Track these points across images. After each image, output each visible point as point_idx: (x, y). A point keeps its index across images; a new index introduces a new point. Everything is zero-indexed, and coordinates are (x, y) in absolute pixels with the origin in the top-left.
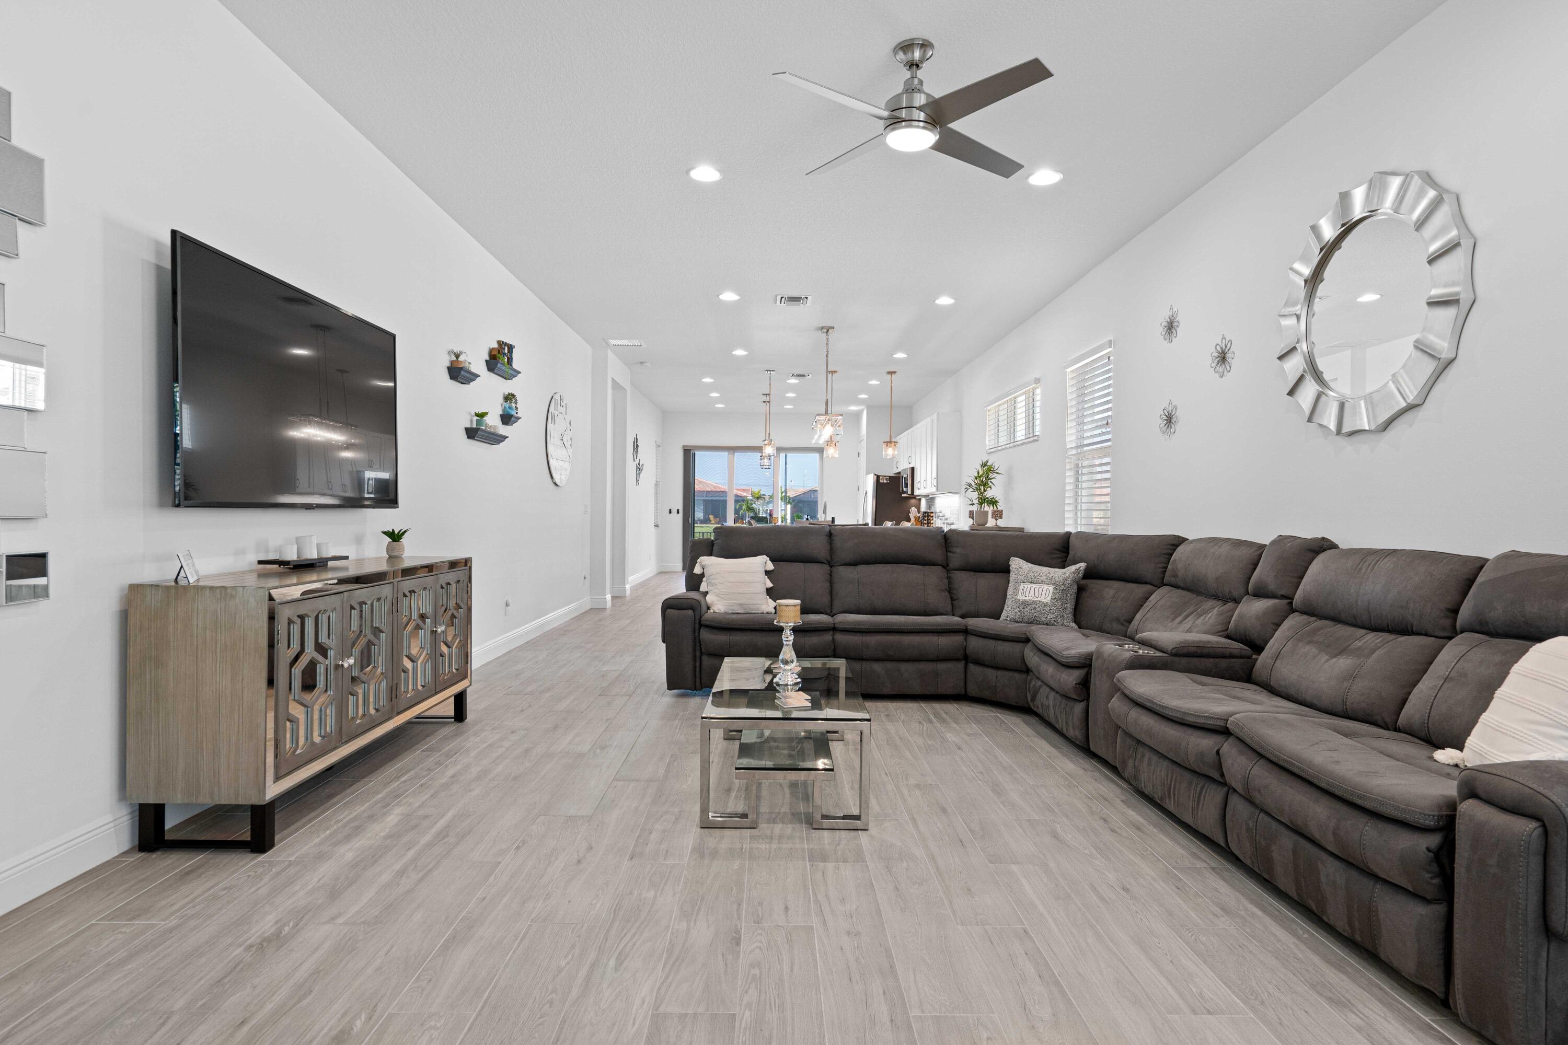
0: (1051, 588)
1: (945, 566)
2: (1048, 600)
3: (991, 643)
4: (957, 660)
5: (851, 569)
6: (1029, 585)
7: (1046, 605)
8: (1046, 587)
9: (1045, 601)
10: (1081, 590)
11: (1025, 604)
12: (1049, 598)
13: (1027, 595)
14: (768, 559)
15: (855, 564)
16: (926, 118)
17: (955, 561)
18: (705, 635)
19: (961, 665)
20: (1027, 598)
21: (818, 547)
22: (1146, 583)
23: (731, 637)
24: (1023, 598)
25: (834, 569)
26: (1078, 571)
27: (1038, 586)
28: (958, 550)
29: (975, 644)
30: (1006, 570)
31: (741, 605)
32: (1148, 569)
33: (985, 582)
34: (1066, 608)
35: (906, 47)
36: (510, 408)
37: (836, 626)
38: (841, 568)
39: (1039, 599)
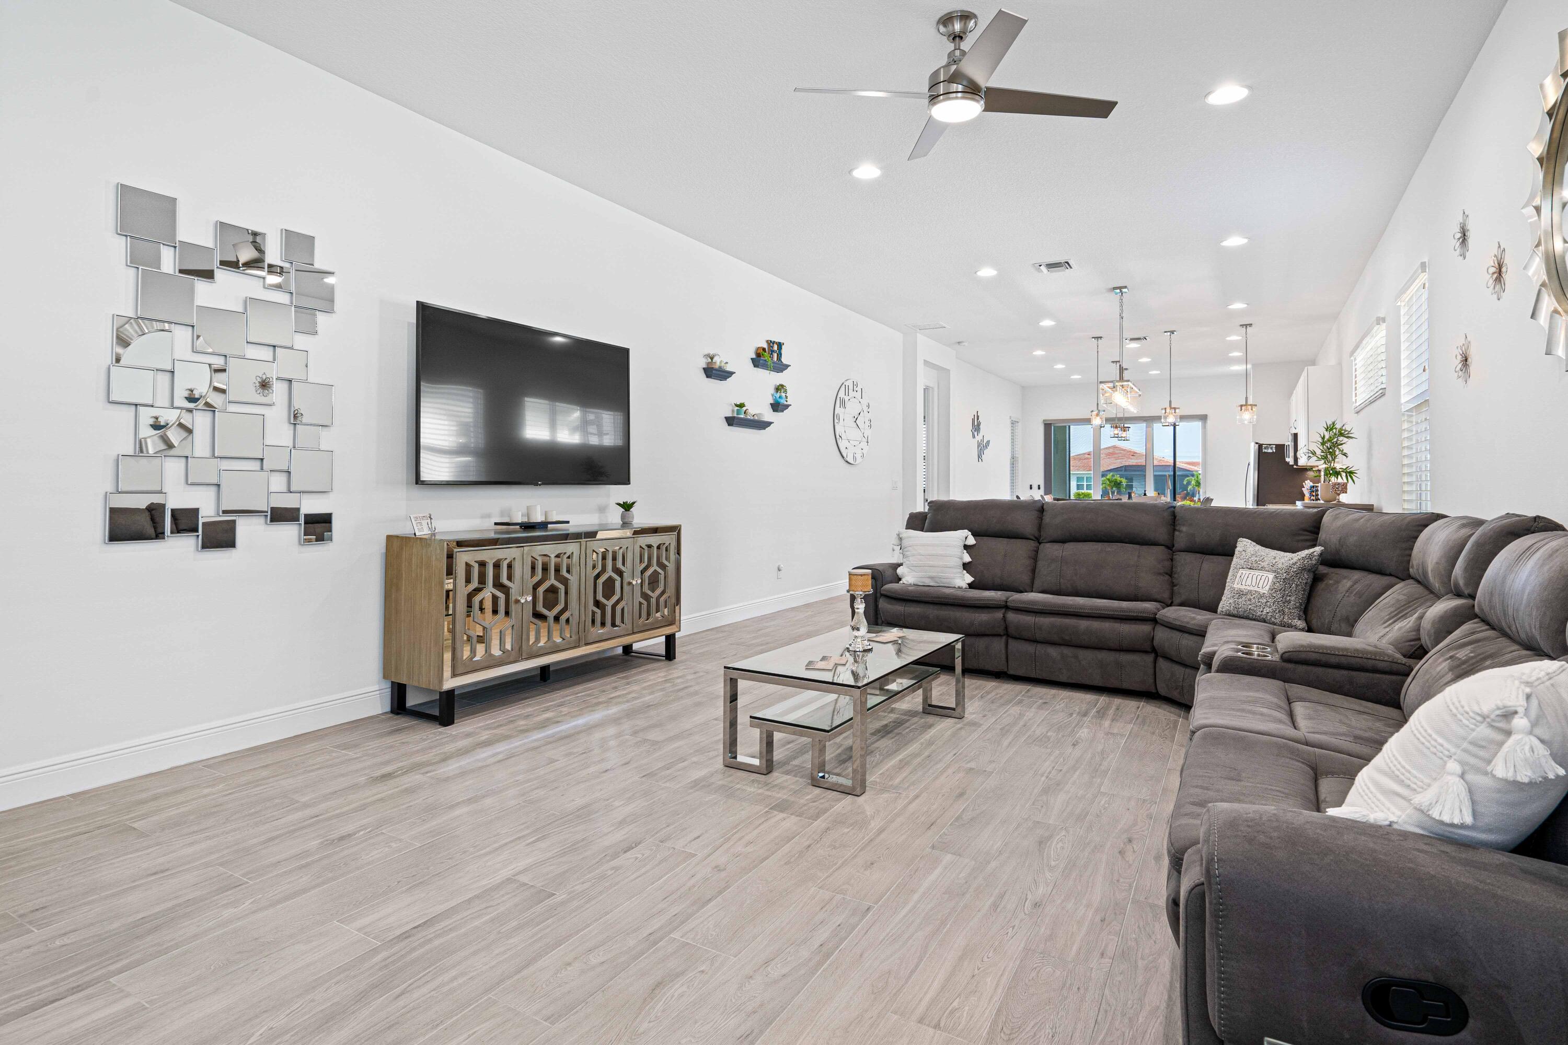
0: (1271, 576)
1: (1170, 547)
2: (1265, 590)
3: (1177, 635)
4: (1146, 652)
5: (1056, 546)
6: (1248, 572)
7: (1262, 596)
8: (1266, 574)
9: (1262, 591)
10: (1317, 579)
11: (1241, 594)
12: (1267, 588)
13: (1243, 583)
14: (970, 533)
15: (1063, 541)
16: (964, 89)
17: (1181, 539)
18: (883, 604)
19: (1150, 658)
20: (1243, 587)
21: (1026, 524)
22: (1391, 575)
23: (906, 608)
24: (1239, 586)
25: (1042, 545)
26: (1310, 557)
27: (1257, 573)
28: (1184, 529)
29: (1161, 635)
30: (1229, 553)
31: (932, 578)
32: (1390, 558)
33: (1210, 564)
34: (1289, 602)
36: (780, 397)
37: (1008, 604)
38: (1048, 545)
39: (1256, 589)
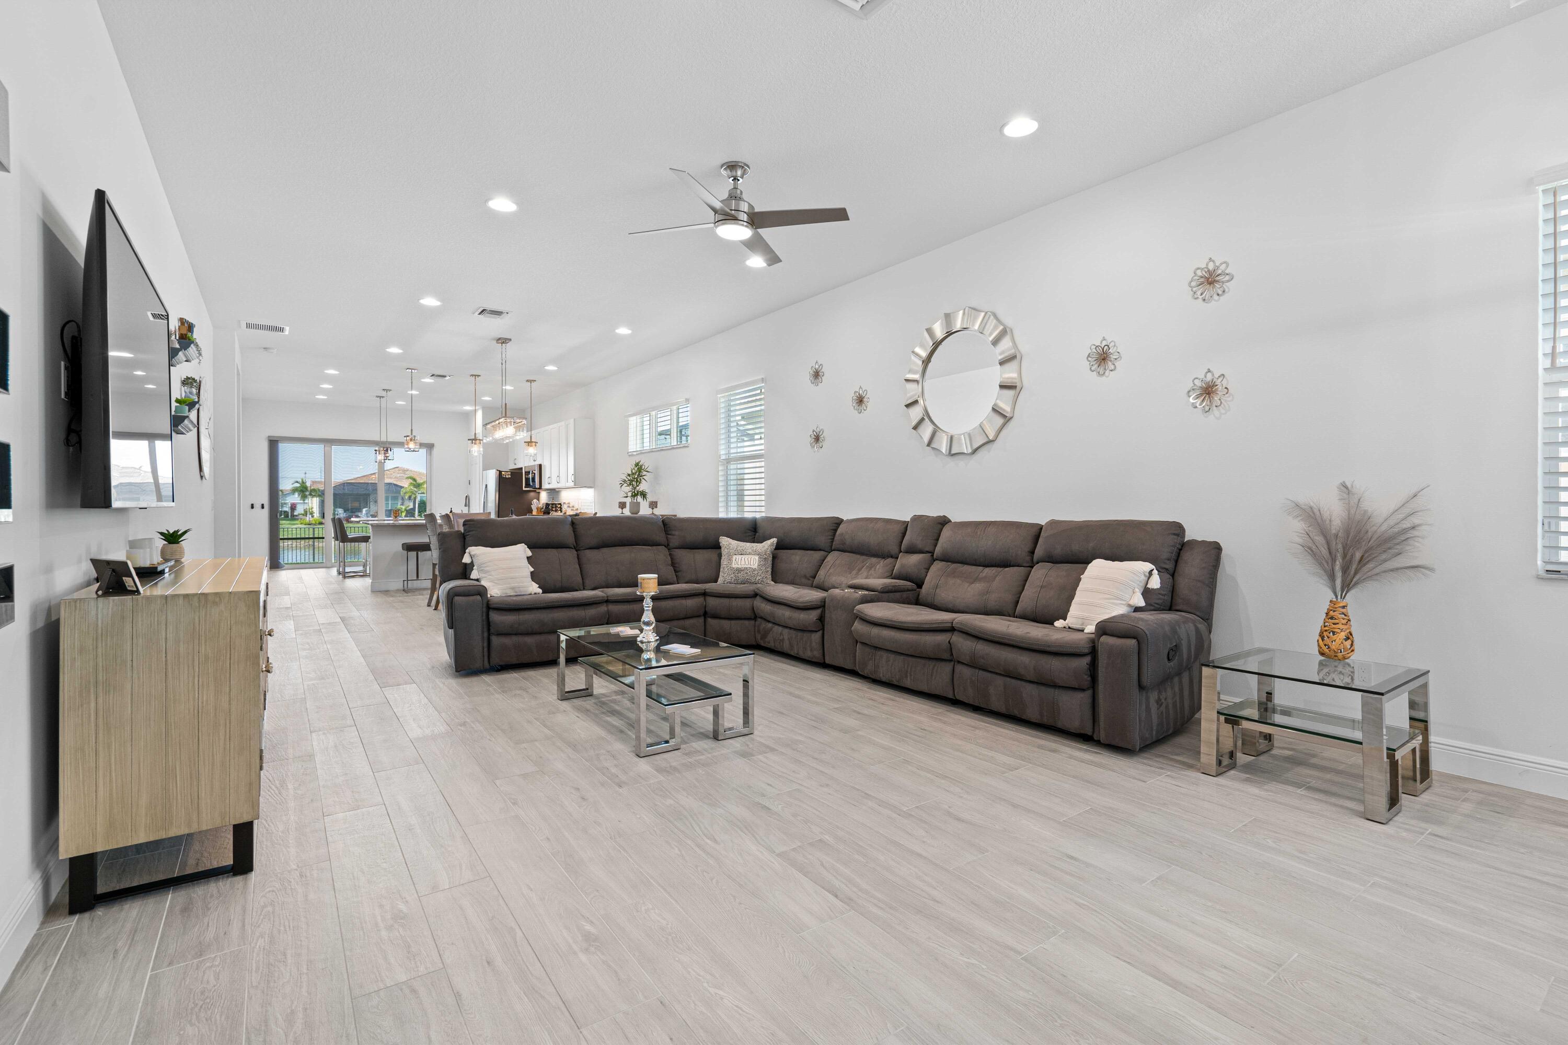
0: (757, 557)
1: (667, 546)
2: (755, 566)
3: (725, 601)
4: (699, 616)
5: (596, 551)
6: (740, 557)
7: (754, 570)
8: (753, 557)
9: (754, 567)
10: (774, 557)
11: (739, 570)
12: (756, 565)
13: (739, 563)
14: (526, 546)
15: (598, 547)
17: (675, 541)
18: (495, 617)
19: (701, 620)
20: (740, 566)
21: (567, 534)
22: (820, 550)
23: (521, 617)
24: (737, 566)
25: (581, 553)
26: (772, 544)
27: (747, 557)
28: (677, 533)
29: (712, 602)
30: (717, 547)
31: (513, 588)
32: (822, 540)
33: (701, 557)
34: (768, 571)
35: (732, 166)
36: (191, 393)
37: (609, 598)
38: (588, 552)
39: (749, 566)
